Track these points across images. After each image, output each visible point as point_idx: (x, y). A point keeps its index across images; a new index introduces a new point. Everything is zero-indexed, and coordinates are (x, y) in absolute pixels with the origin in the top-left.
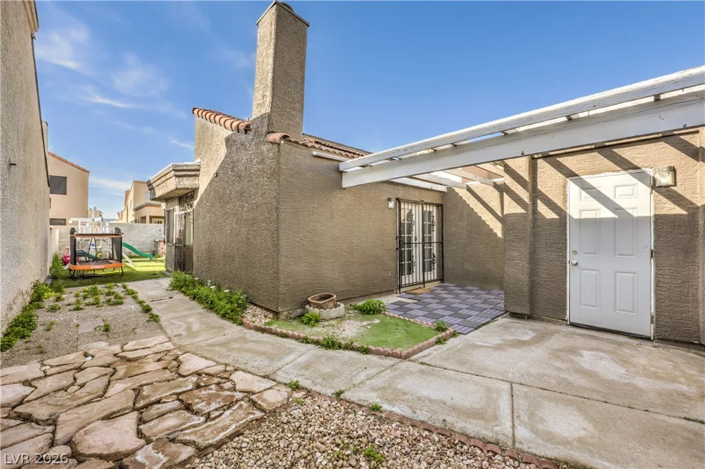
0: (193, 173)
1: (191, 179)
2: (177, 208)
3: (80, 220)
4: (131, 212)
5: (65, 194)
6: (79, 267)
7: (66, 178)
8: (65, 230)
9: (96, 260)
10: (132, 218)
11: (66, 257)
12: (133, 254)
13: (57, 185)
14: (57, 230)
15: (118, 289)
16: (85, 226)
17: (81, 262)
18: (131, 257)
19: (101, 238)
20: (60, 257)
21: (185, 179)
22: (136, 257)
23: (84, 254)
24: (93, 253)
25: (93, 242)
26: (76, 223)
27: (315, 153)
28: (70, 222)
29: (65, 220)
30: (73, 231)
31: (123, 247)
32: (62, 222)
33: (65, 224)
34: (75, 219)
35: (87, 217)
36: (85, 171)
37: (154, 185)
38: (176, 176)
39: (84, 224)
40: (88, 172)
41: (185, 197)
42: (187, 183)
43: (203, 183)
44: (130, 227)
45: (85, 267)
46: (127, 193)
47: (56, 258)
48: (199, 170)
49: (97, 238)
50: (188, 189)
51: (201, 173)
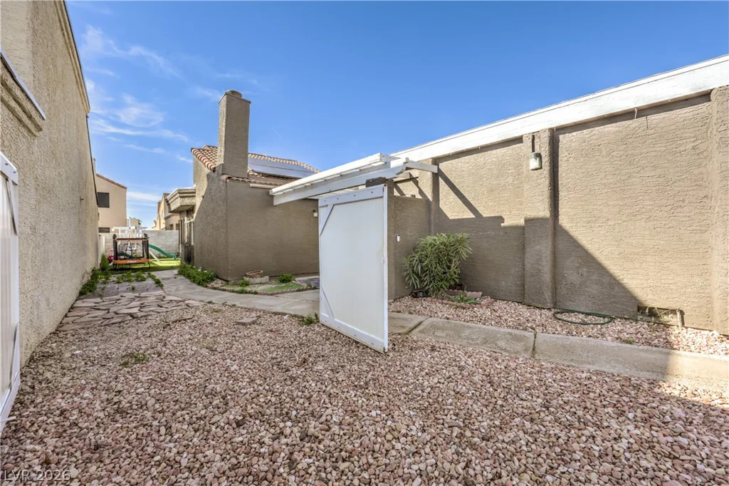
0: (192, 195)
1: (190, 199)
2: (186, 218)
3: (120, 229)
4: (163, 221)
5: (108, 207)
6: (119, 262)
7: (108, 194)
8: (109, 236)
9: (131, 258)
10: (163, 226)
11: (110, 257)
12: (162, 255)
13: (103, 200)
14: (104, 236)
15: (145, 275)
16: (125, 232)
17: (121, 259)
18: (159, 258)
19: (136, 241)
20: (107, 257)
21: (186, 199)
22: (164, 258)
23: (123, 254)
24: (129, 253)
25: (129, 245)
26: (117, 231)
27: (251, 185)
28: (113, 230)
29: (109, 228)
30: (115, 236)
31: (150, 248)
32: (107, 230)
33: (109, 232)
34: (117, 228)
35: (126, 226)
36: (123, 187)
37: (170, 202)
38: (181, 197)
39: (123, 231)
40: (126, 188)
41: (189, 211)
42: (187, 201)
43: (198, 201)
44: (159, 233)
45: (124, 262)
46: (159, 203)
47: (103, 257)
48: (195, 193)
49: (132, 242)
50: (188, 206)
51: (196, 195)
